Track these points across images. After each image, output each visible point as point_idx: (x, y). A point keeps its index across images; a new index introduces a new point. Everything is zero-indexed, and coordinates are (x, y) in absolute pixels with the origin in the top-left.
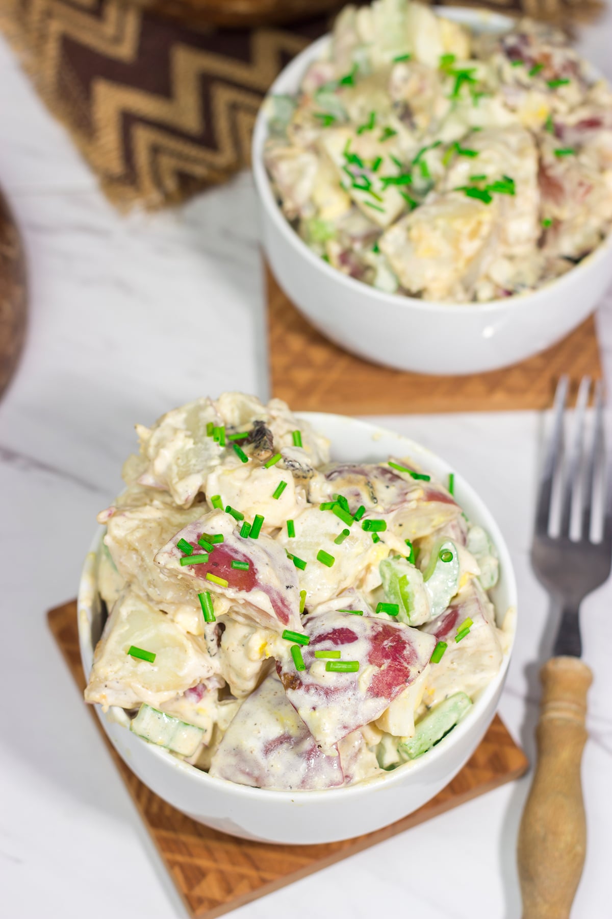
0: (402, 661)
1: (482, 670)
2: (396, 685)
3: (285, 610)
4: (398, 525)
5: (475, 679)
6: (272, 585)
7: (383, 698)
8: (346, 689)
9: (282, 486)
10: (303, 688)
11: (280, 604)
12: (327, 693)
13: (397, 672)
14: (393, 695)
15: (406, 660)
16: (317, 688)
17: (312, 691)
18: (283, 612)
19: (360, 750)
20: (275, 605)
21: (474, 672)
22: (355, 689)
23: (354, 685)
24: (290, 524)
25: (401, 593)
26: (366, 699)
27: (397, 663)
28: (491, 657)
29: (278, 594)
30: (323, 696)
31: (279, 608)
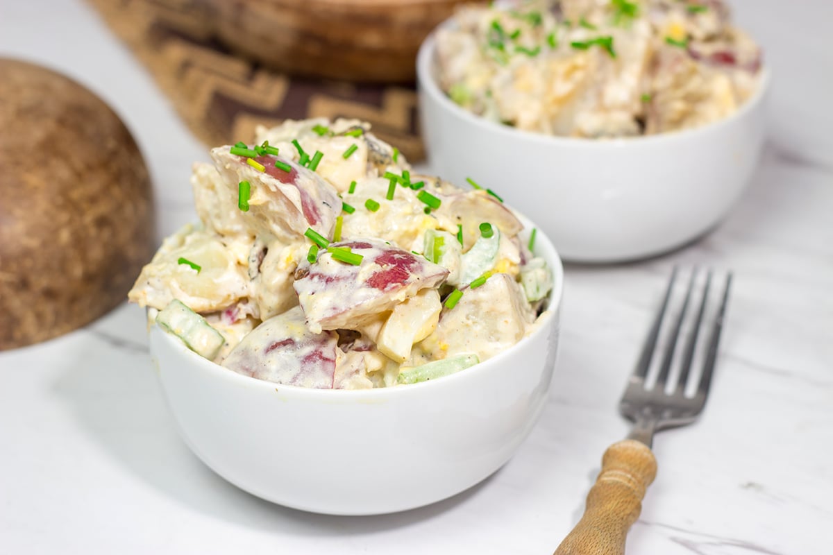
0: (406, 269)
1: (498, 340)
2: (393, 283)
3: (315, 216)
4: (456, 216)
5: (490, 346)
6: (308, 192)
7: (377, 289)
8: (345, 278)
9: (353, 149)
10: (309, 276)
11: (310, 208)
12: (327, 281)
13: (397, 275)
14: (386, 289)
15: (410, 269)
16: (321, 276)
17: (316, 279)
18: (311, 216)
19: (357, 371)
20: (304, 204)
21: (490, 340)
22: (354, 278)
23: (355, 276)
24: (353, 184)
25: (435, 249)
26: (361, 287)
27: (400, 269)
28: (506, 322)
29: (312, 202)
30: (324, 283)
31: (309, 210)
